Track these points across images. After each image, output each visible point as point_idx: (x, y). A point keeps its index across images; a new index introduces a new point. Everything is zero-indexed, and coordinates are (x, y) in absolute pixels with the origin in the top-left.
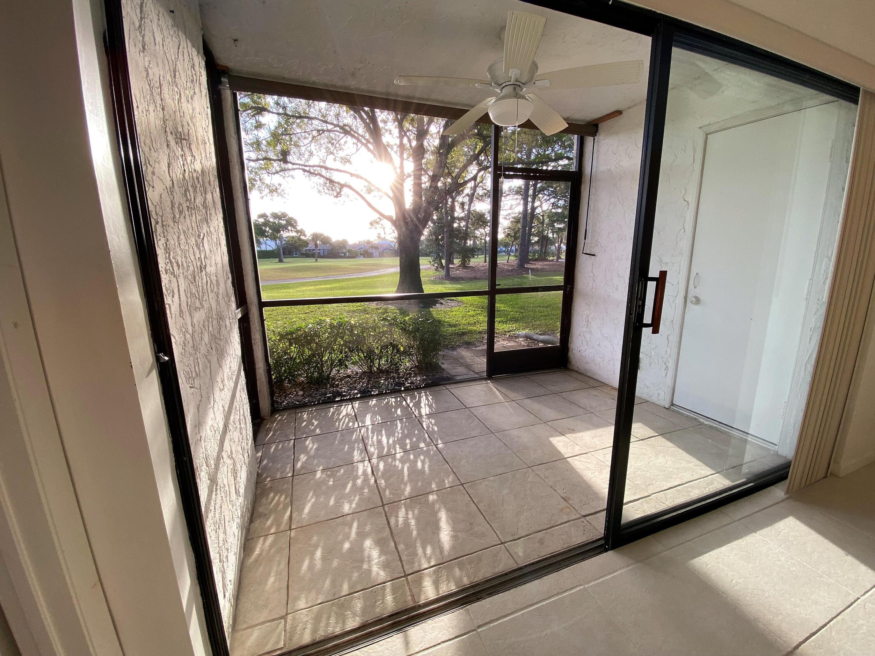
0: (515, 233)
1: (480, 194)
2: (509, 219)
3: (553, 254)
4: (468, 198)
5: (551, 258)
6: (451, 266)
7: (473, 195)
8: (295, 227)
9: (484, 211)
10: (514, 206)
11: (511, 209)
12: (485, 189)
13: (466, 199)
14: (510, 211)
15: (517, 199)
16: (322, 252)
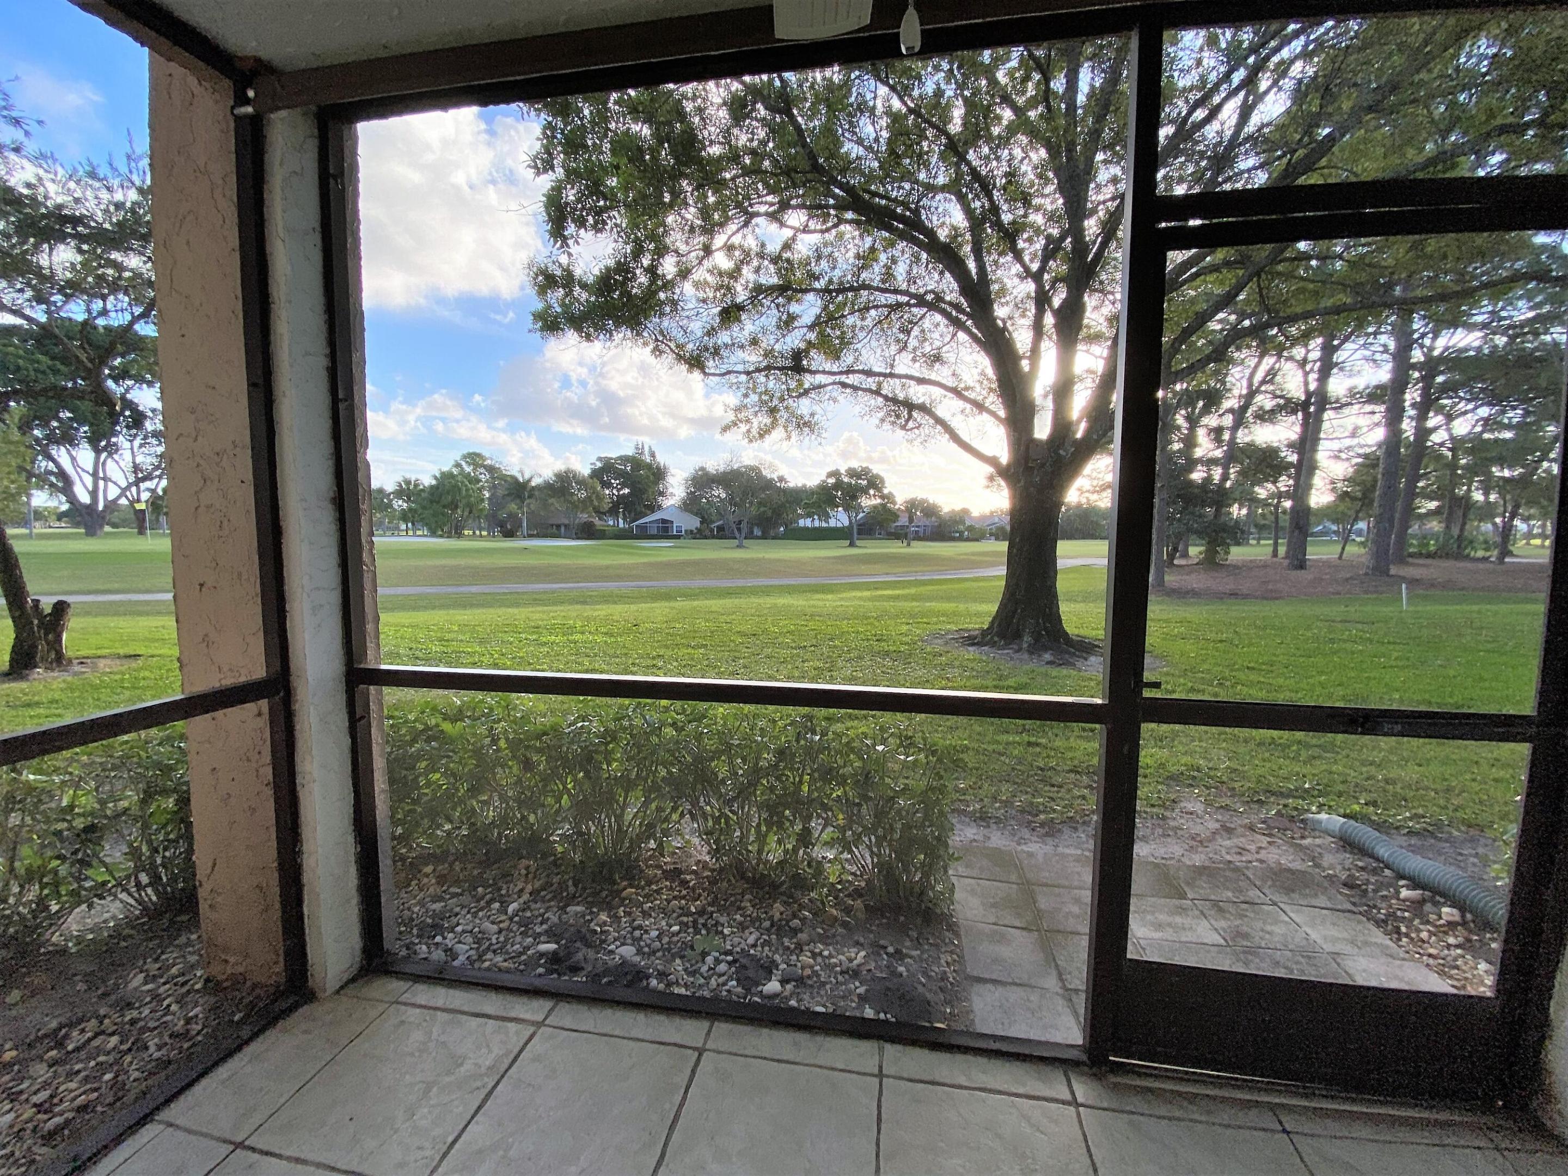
0: (1366, 492)
1: (1266, 407)
2: (1348, 459)
3: (1486, 542)
4: (1231, 417)
5: (1480, 554)
7: (1244, 409)
8: (880, 490)
10: (1365, 430)
11: (1352, 436)
12: (1281, 397)
13: (1228, 420)
14: (1348, 442)
15: (1371, 413)
16: (921, 530)
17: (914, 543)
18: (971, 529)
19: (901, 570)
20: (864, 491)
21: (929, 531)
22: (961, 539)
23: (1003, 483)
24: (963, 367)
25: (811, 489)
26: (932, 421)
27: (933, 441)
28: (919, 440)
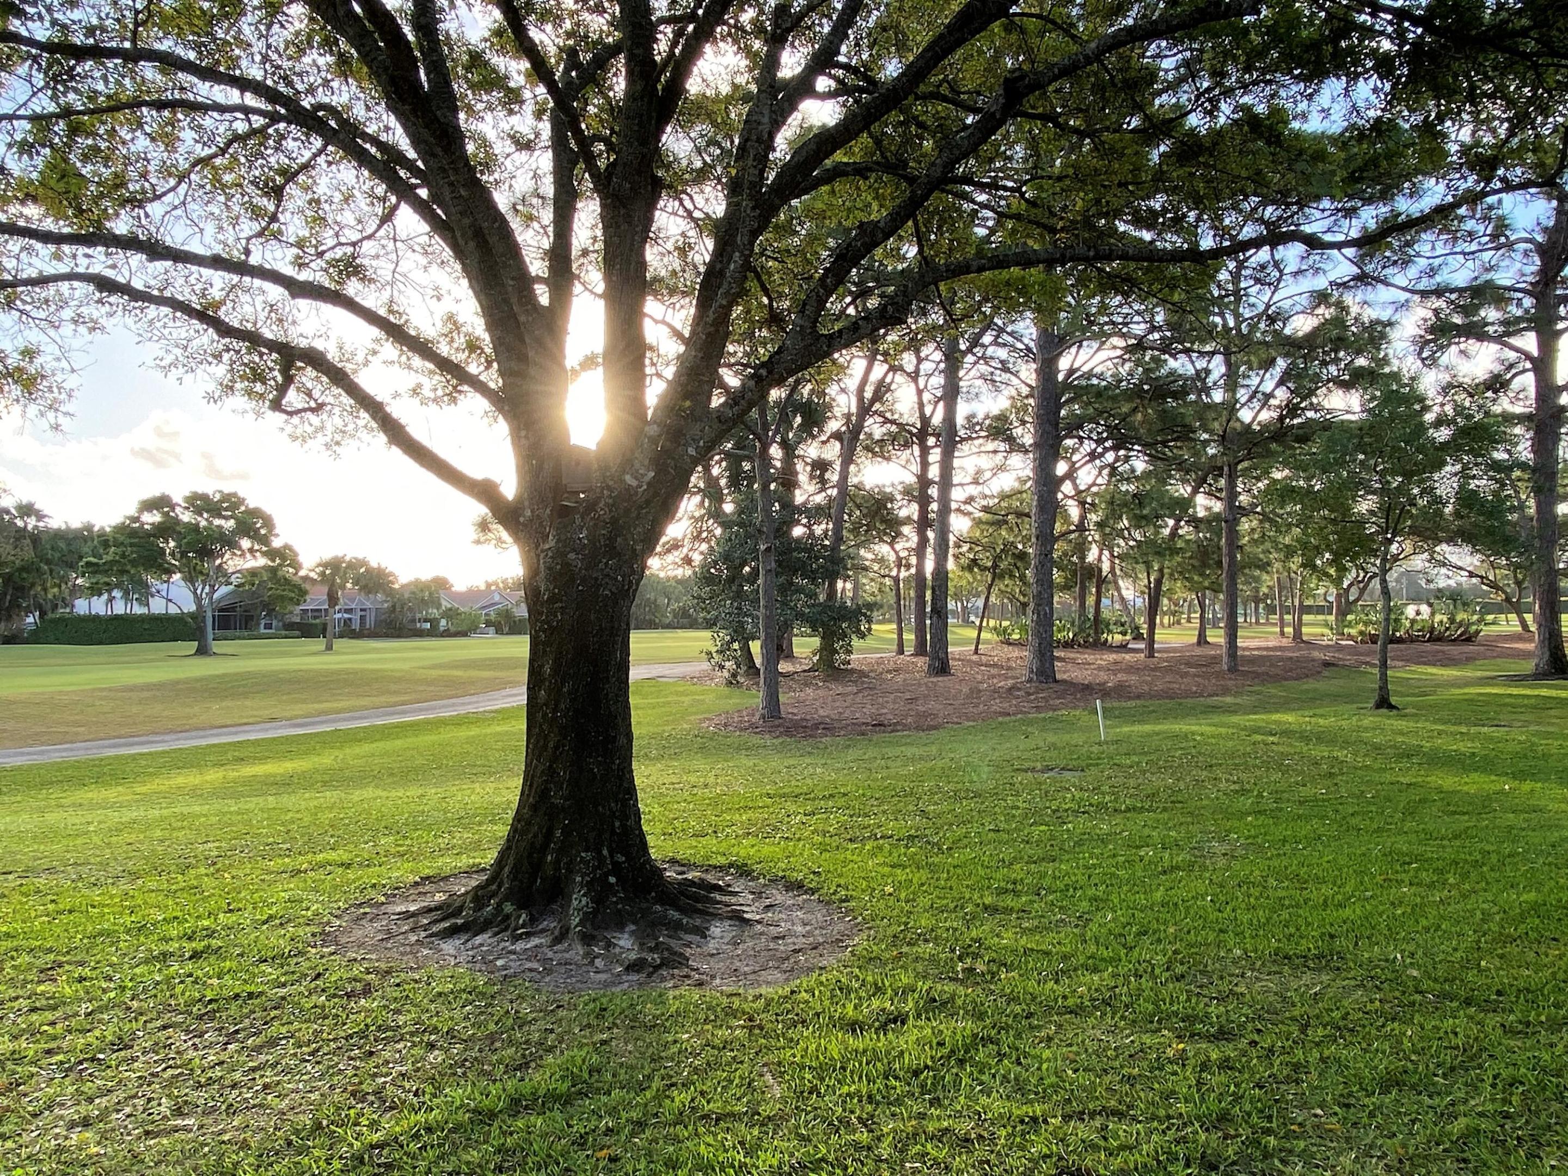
0: (997, 559)
1: (877, 437)
4: (837, 446)
5: (1118, 639)
6: (784, 667)
7: (853, 435)
8: (264, 540)
9: (888, 490)
11: (976, 482)
12: (893, 422)
15: (995, 452)
16: (356, 617)
17: (338, 644)
18: (450, 614)
19: (298, 709)
20: (229, 542)
21: (370, 622)
22: (434, 633)
23: (505, 535)
24: (410, 291)
25: (102, 534)
26: (347, 400)
27: (353, 443)
28: (321, 439)
